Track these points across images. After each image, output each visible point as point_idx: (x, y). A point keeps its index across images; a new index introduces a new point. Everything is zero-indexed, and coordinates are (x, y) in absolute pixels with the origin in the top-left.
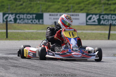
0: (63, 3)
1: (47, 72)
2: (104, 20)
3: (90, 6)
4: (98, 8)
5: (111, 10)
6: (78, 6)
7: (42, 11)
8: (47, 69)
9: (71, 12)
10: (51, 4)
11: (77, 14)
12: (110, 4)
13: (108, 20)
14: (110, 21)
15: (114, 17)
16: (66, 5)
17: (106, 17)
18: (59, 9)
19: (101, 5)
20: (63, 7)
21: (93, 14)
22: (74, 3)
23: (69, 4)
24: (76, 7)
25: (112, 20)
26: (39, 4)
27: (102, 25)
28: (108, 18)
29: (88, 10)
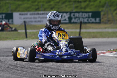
0: (33, 2)
1: (15, 73)
2: (75, 18)
3: (60, 4)
4: (69, 6)
5: (82, 8)
6: (48, 4)
7: (11, 11)
8: (15, 69)
9: (41, 11)
10: (20, 3)
11: (48, 12)
12: (81, 2)
13: (79, 18)
14: (81, 19)
15: (85, 15)
16: (36, 3)
17: (77, 15)
18: (29, 8)
19: (71, 3)
20: (33, 5)
21: (63, 13)
22: (43, 2)
23: (39, 2)
24: (46, 5)
25: (83, 18)
26: (8, 3)
27: (74, 23)
28: (79, 15)
29: (59, 8)
